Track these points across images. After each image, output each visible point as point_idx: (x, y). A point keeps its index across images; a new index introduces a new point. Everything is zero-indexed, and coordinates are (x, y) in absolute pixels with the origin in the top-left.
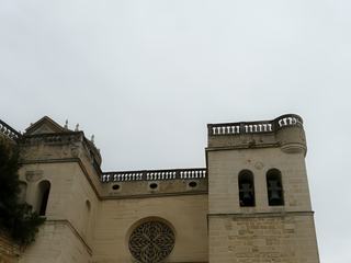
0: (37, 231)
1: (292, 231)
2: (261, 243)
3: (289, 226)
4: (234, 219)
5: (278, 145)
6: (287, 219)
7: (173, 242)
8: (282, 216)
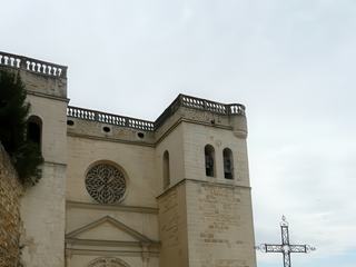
0: (40, 171)
1: (239, 200)
2: (220, 207)
3: (237, 196)
4: (203, 185)
5: (231, 129)
6: (236, 191)
7: (124, 187)
8: (233, 188)
